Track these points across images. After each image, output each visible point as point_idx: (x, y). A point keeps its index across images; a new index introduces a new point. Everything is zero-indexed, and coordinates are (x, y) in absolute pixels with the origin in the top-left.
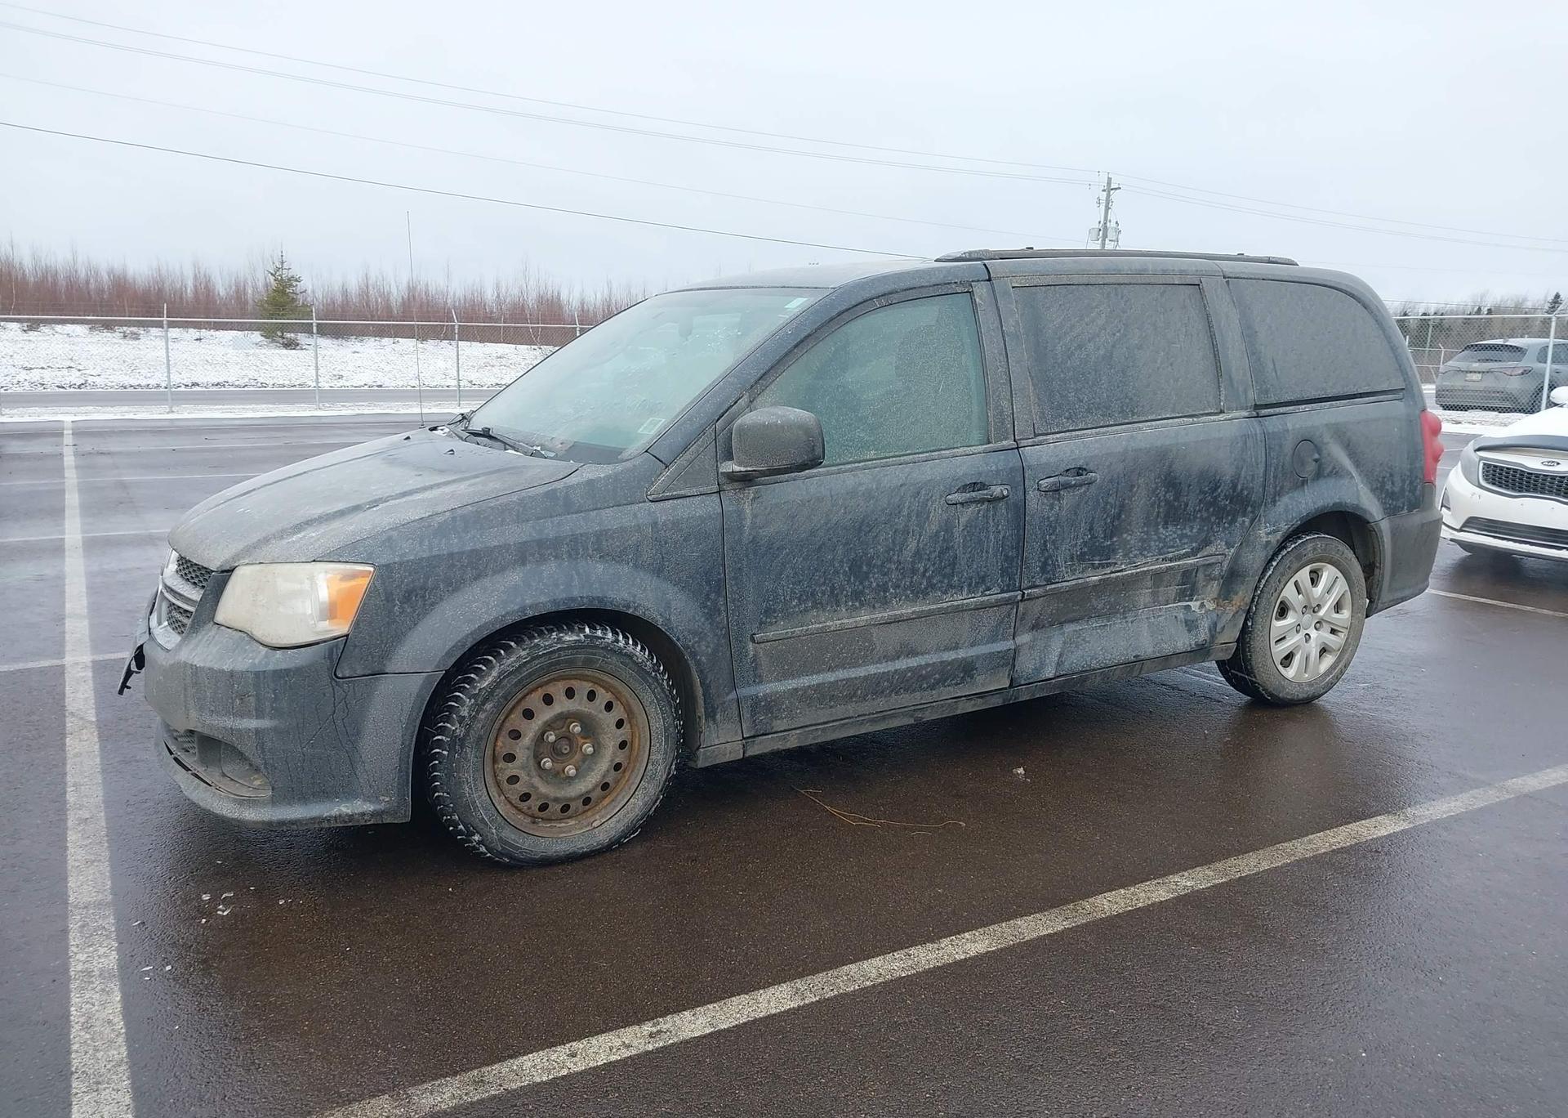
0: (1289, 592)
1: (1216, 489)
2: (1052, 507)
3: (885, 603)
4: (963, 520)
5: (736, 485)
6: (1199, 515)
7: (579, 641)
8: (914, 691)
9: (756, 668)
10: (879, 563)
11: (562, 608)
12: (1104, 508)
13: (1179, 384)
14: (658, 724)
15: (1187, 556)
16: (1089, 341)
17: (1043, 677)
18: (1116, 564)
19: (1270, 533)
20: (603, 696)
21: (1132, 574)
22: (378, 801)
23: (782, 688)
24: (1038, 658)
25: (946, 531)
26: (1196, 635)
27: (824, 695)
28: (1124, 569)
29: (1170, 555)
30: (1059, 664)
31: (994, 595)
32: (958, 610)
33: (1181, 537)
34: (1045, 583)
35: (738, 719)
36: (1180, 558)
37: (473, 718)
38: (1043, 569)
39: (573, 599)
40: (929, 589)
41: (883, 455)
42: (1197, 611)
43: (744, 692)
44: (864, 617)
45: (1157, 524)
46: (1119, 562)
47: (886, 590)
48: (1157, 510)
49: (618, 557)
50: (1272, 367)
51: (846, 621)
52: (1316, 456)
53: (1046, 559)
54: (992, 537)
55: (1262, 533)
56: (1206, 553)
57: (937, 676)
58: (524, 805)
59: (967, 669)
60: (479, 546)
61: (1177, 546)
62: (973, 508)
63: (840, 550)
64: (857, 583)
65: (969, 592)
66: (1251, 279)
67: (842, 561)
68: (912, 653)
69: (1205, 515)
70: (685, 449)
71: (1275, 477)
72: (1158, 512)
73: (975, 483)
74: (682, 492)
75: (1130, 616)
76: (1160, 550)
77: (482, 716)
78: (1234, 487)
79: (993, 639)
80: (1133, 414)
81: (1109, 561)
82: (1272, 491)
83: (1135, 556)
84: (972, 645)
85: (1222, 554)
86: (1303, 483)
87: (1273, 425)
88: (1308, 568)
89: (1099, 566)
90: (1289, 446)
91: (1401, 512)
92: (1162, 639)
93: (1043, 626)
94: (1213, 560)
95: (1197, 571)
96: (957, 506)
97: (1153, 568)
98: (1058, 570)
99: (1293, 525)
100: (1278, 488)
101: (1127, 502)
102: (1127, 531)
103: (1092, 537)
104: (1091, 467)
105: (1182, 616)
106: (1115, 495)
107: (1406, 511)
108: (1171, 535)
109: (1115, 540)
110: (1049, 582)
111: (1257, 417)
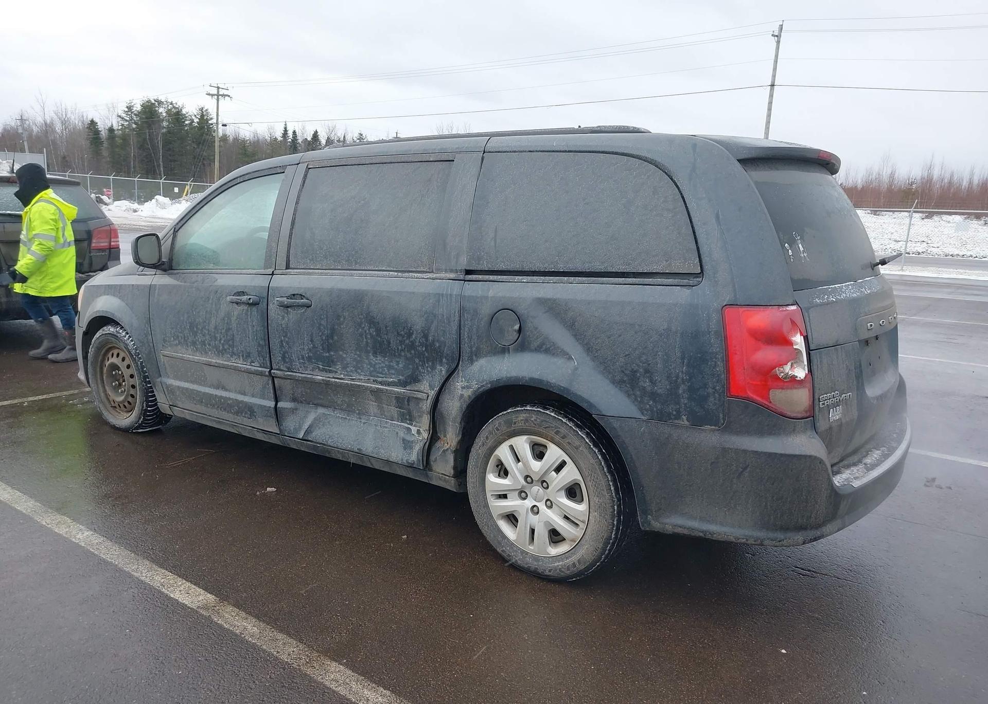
0: (504, 453)
2: (283, 318)
3: (206, 353)
4: (236, 313)
6: (403, 354)
8: (227, 412)
9: (165, 370)
10: (201, 328)
11: (104, 315)
15: (394, 384)
17: (298, 436)
18: (336, 372)
19: (466, 388)
20: (127, 362)
21: (347, 384)
23: (175, 384)
24: (297, 423)
25: (228, 318)
26: (409, 454)
27: (191, 395)
28: (340, 377)
29: (380, 379)
31: (255, 367)
32: (236, 369)
33: (390, 367)
34: (287, 370)
35: (164, 393)
36: (389, 384)
38: (284, 358)
40: (224, 352)
42: (416, 435)
43: (163, 380)
44: (197, 357)
45: (367, 352)
46: (339, 372)
47: (205, 345)
48: (365, 340)
49: (123, 298)
50: (492, 235)
51: (191, 357)
52: (517, 327)
53: (284, 353)
55: (461, 385)
56: (415, 389)
57: (237, 408)
59: (251, 411)
61: (386, 374)
62: (242, 307)
64: (193, 337)
65: (243, 360)
67: (186, 322)
68: (224, 388)
69: (409, 355)
72: (367, 343)
73: (243, 292)
75: (364, 419)
76: (371, 372)
78: (426, 336)
79: (263, 397)
80: (356, 264)
81: (331, 368)
82: (468, 350)
83: (352, 371)
84: (253, 396)
85: (426, 393)
86: (504, 350)
87: (474, 289)
88: (525, 437)
89: (323, 370)
90: (486, 310)
91: (676, 421)
92: (382, 446)
93: (301, 402)
94: (420, 395)
95: (408, 401)
96: (234, 304)
97: (365, 384)
98: (294, 363)
99: (483, 386)
100: (474, 349)
101: (337, 327)
102: (342, 350)
103: (314, 347)
104: (308, 295)
105: (401, 434)
106: (325, 319)
107: (686, 423)
108: (380, 364)
109: (332, 353)
110: (289, 370)
111: (465, 280)
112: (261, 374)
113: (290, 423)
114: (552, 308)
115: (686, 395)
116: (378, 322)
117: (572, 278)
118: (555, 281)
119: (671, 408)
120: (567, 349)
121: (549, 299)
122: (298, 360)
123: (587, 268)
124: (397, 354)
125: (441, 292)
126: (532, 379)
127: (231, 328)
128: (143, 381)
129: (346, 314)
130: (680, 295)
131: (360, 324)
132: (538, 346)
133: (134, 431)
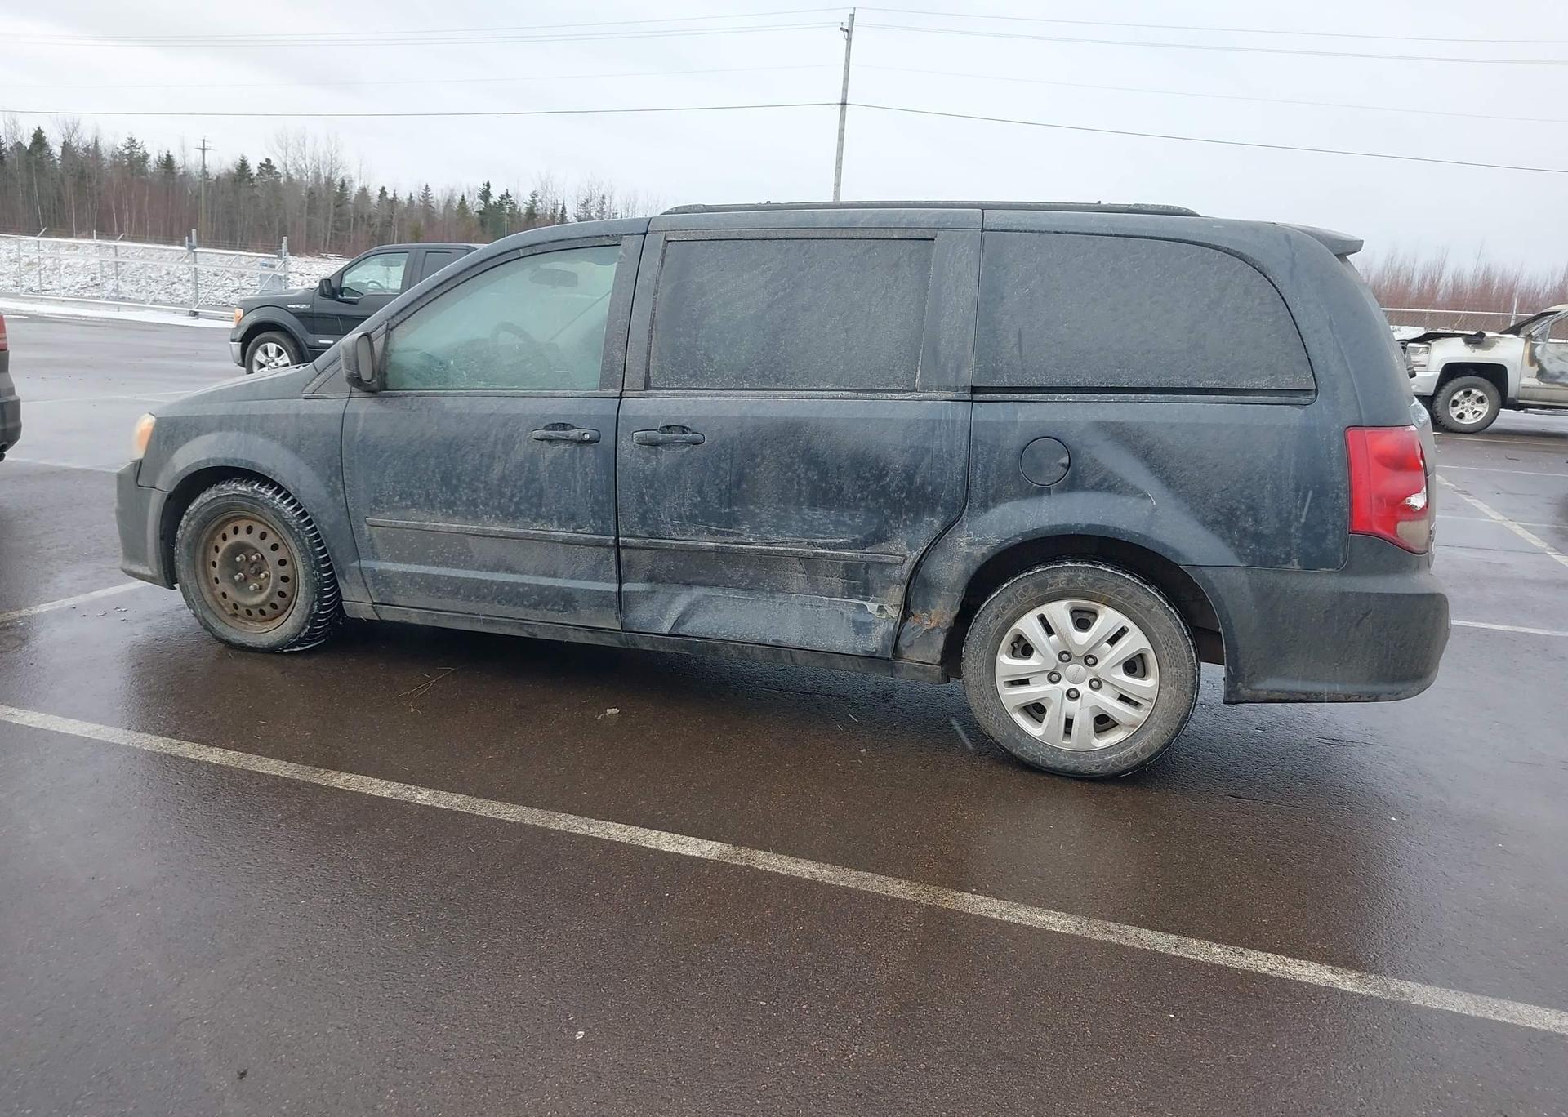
0: (1028, 626)
2: (648, 461)
3: (477, 518)
4: (549, 456)
6: (863, 504)
7: (246, 492)
8: (515, 605)
9: (372, 547)
10: (467, 480)
11: (229, 465)
12: (716, 473)
13: (854, 353)
15: (846, 546)
17: (659, 631)
18: (741, 535)
19: (973, 544)
20: (272, 539)
21: (762, 550)
23: (394, 569)
25: (532, 463)
26: (866, 640)
27: (431, 585)
28: (748, 540)
29: (819, 541)
30: (679, 622)
31: (587, 534)
32: (551, 540)
33: (837, 523)
34: (647, 536)
35: (363, 584)
36: (835, 547)
37: (185, 529)
38: (643, 519)
39: (236, 460)
40: (518, 514)
42: (875, 614)
43: (365, 563)
44: (456, 525)
45: (799, 504)
46: (746, 535)
47: (476, 506)
48: (796, 487)
49: (272, 437)
50: (1013, 340)
51: (440, 524)
52: (1067, 460)
53: (646, 512)
54: (579, 477)
55: (962, 541)
56: (880, 550)
57: (536, 597)
59: (567, 600)
60: (201, 414)
61: (831, 533)
62: (561, 446)
63: (432, 461)
64: (449, 494)
65: (560, 525)
66: (1033, 232)
67: (433, 471)
68: (510, 569)
69: (873, 505)
71: (985, 478)
72: (800, 492)
73: (564, 424)
75: (780, 598)
76: (804, 532)
78: (910, 478)
79: (593, 578)
80: (777, 380)
81: (731, 530)
82: (981, 493)
83: (769, 532)
84: (573, 577)
85: (902, 556)
86: (1042, 491)
87: (990, 413)
88: (1065, 603)
89: (717, 533)
90: (1013, 441)
91: (1284, 566)
92: (816, 632)
93: (663, 581)
94: (889, 559)
95: (867, 567)
96: (544, 442)
97: (793, 549)
98: (662, 526)
99: (1010, 539)
100: (991, 492)
101: (748, 471)
102: (754, 503)
103: (704, 500)
104: (696, 427)
105: (850, 614)
106: (729, 461)
107: (1297, 567)
108: (821, 519)
109: (736, 509)
110: (652, 535)
111: (972, 401)
112: (598, 544)
113: (641, 615)
114: (1120, 434)
115: (1299, 534)
116: (825, 462)
117: (1143, 396)
118: (1117, 399)
119: (1279, 552)
120: (1140, 486)
121: (1113, 423)
122: (671, 520)
123: (1163, 382)
124: (852, 504)
125: (937, 418)
126: (1089, 526)
127: (538, 479)
128: (313, 570)
129: (767, 452)
130: (1292, 416)
131: (789, 467)
132: (1096, 484)
133: (285, 651)
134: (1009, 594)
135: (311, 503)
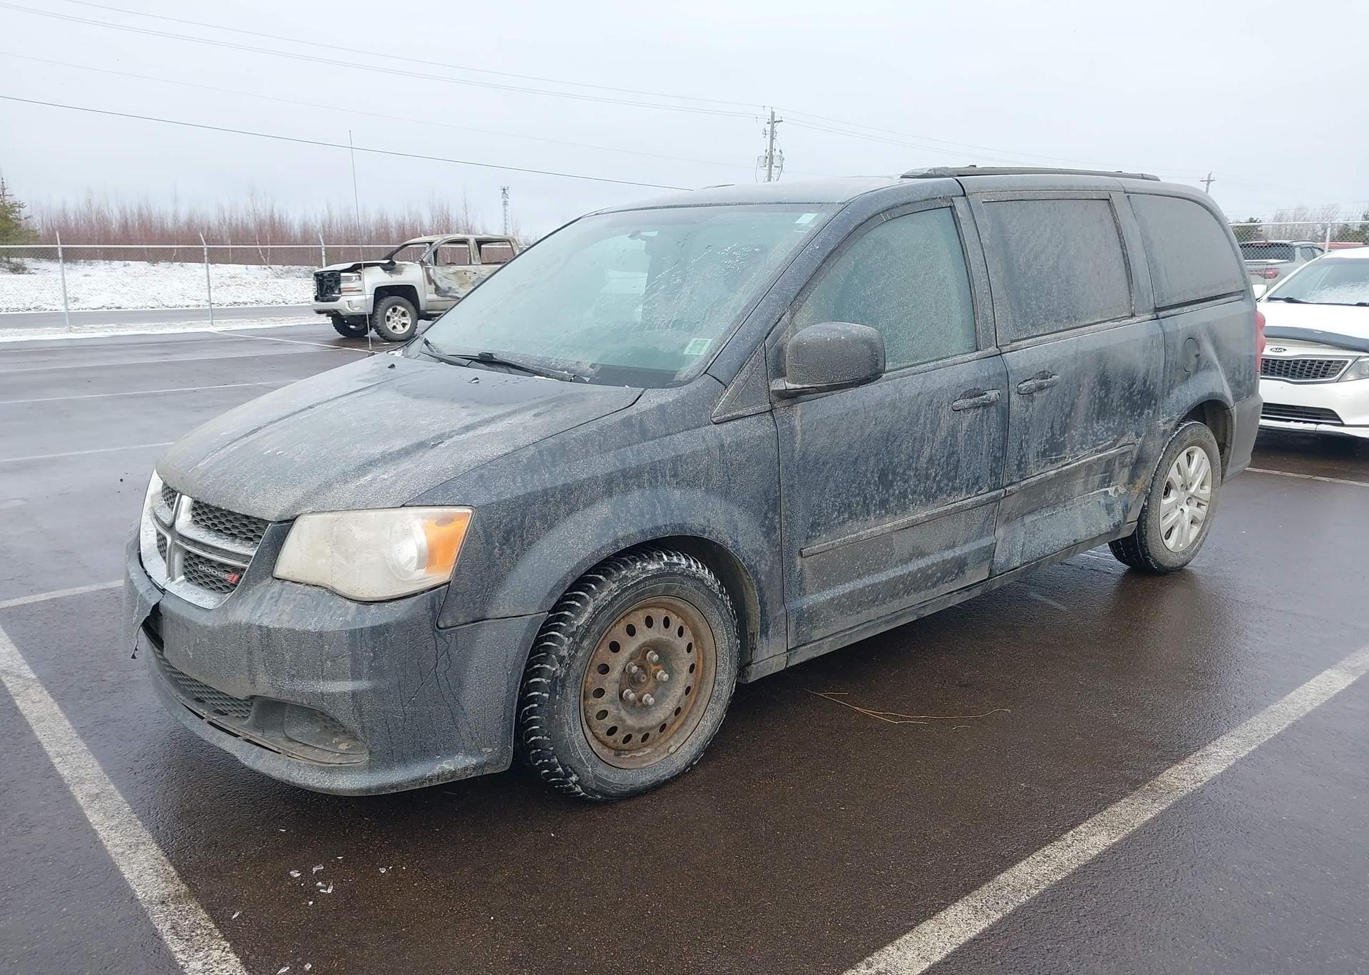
0: (1173, 473)
1: (1133, 384)
2: (1027, 409)
3: (905, 509)
4: (965, 425)
5: (786, 402)
6: (1119, 410)
7: (660, 569)
8: (921, 590)
9: (801, 582)
10: (901, 471)
11: (649, 538)
12: (1061, 407)
14: (723, 645)
15: (1110, 447)
16: (1041, 253)
17: (1012, 566)
18: (1065, 458)
19: (1166, 423)
20: (676, 622)
21: (1076, 466)
22: (480, 753)
23: (822, 599)
24: (1007, 549)
25: (952, 436)
26: (1114, 517)
27: (854, 602)
28: (1068, 462)
29: (1100, 447)
30: (1023, 553)
31: (985, 495)
32: (959, 510)
33: (1107, 430)
34: (1020, 480)
35: (785, 632)
36: (1105, 449)
37: (572, 657)
38: (1019, 467)
39: (658, 528)
40: (938, 493)
41: (898, 366)
42: (1113, 495)
43: (791, 605)
44: (888, 525)
45: (1093, 420)
46: (1067, 457)
47: (905, 497)
48: (1093, 407)
50: (1165, 273)
51: (875, 529)
52: (1197, 352)
53: (1021, 457)
54: (985, 439)
55: (1160, 422)
56: (1122, 444)
57: (939, 574)
58: (610, 739)
59: (960, 565)
60: (569, 481)
61: (1105, 439)
62: (971, 414)
63: (872, 461)
64: (884, 492)
65: (968, 493)
67: (873, 472)
68: (922, 554)
69: (1124, 409)
70: (741, 367)
71: (1171, 372)
72: (1094, 409)
73: (973, 390)
74: (741, 413)
75: (1068, 505)
76: (1093, 443)
77: (580, 654)
78: (1145, 383)
79: (980, 536)
81: (1061, 456)
82: (1168, 384)
83: (1078, 450)
84: (965, 543)
85: (1133, 444)
86: (1189, 376)
88: (1185, 451)
89: (1054, 461)
90: (1180, 343)
92: (1091, 523)
93: (1011, 520)
94: (1126, 449)
95: (1116, 460)
96: (960, 412)
97: (1088, 459)
98: (1028, 467)
99: (1183, 414)
100: (1173, 382)
101: (1076, 400)
102: (1074, 427)
103: (1053, 435)
104: (1054, 370)
105: (1103, 501)
106: (1069, 394)
108: (1101, 429)
109: (1066, 436)
111: (1157, 318)
112: (993, 500)
122: (1033, 460)
124: (1115, 412)
126: (1209, 394)
129: (1086, 381)
131: (1092, 390)
134: (1169, 454)
135: (750, 553)
